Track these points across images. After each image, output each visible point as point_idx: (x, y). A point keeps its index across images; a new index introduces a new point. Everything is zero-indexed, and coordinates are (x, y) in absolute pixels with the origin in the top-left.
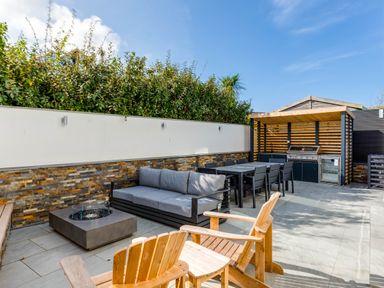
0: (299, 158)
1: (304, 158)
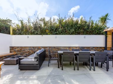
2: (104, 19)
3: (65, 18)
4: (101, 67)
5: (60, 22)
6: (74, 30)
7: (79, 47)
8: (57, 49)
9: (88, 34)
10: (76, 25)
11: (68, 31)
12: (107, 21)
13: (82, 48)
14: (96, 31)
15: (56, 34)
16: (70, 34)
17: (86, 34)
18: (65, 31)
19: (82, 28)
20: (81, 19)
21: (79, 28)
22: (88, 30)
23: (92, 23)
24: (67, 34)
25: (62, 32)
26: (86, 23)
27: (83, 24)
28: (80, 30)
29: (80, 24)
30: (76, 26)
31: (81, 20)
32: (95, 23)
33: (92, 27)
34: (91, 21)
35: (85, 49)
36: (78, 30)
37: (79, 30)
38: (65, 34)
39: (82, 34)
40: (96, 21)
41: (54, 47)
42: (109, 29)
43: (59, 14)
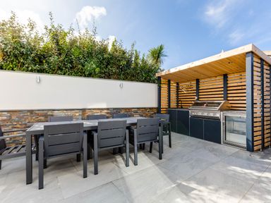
0: (200, 114)
1: (206, 114)
2: (157, 54)
3: (72, 29)
4: (150, 152)
5: (56, 37)
6: (94, 66)
7: (108, 109)
8: (42, 118)
9: (129, 80)
10: (100, 53)
11: (80, 66)
12: (162, 58)
13: (115, 111)
14: (143, 74)
15: (41, 71)
16: (85, 76)
17: (124, 80)
18: (69, 65)
19: (114, 64)
20: (113, 43)
21: (108, 64)
22: (128, 71)
23: (137, 58)
24: (76, 74)
25: (60, 68)
26: (124, 53)
27: (117, 54)
28: (111, 67)
29: (109, 54)
30: (100, 56)
31: (113, 45)
32: (141, 57)
33: (137, 64)
34: (134, 52)
35: (123, 112)
36: (107, 67)
37: (109, 67)
38: (70, 74)
39: (115, 79)
40: (144, 53)
41: (31, 112)
42: (163, 73)
43: (50, 14)
